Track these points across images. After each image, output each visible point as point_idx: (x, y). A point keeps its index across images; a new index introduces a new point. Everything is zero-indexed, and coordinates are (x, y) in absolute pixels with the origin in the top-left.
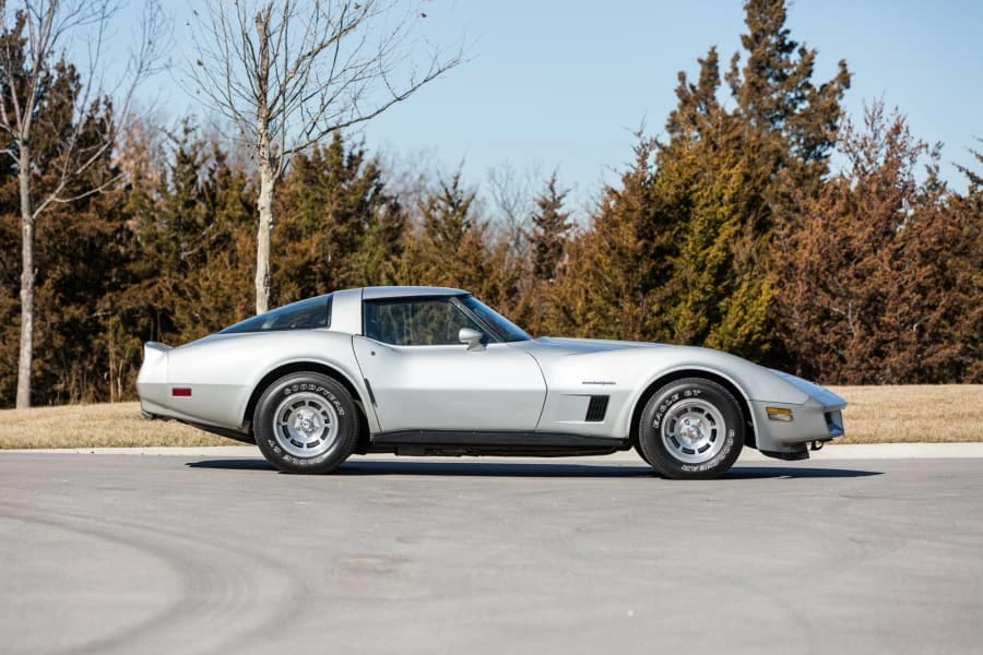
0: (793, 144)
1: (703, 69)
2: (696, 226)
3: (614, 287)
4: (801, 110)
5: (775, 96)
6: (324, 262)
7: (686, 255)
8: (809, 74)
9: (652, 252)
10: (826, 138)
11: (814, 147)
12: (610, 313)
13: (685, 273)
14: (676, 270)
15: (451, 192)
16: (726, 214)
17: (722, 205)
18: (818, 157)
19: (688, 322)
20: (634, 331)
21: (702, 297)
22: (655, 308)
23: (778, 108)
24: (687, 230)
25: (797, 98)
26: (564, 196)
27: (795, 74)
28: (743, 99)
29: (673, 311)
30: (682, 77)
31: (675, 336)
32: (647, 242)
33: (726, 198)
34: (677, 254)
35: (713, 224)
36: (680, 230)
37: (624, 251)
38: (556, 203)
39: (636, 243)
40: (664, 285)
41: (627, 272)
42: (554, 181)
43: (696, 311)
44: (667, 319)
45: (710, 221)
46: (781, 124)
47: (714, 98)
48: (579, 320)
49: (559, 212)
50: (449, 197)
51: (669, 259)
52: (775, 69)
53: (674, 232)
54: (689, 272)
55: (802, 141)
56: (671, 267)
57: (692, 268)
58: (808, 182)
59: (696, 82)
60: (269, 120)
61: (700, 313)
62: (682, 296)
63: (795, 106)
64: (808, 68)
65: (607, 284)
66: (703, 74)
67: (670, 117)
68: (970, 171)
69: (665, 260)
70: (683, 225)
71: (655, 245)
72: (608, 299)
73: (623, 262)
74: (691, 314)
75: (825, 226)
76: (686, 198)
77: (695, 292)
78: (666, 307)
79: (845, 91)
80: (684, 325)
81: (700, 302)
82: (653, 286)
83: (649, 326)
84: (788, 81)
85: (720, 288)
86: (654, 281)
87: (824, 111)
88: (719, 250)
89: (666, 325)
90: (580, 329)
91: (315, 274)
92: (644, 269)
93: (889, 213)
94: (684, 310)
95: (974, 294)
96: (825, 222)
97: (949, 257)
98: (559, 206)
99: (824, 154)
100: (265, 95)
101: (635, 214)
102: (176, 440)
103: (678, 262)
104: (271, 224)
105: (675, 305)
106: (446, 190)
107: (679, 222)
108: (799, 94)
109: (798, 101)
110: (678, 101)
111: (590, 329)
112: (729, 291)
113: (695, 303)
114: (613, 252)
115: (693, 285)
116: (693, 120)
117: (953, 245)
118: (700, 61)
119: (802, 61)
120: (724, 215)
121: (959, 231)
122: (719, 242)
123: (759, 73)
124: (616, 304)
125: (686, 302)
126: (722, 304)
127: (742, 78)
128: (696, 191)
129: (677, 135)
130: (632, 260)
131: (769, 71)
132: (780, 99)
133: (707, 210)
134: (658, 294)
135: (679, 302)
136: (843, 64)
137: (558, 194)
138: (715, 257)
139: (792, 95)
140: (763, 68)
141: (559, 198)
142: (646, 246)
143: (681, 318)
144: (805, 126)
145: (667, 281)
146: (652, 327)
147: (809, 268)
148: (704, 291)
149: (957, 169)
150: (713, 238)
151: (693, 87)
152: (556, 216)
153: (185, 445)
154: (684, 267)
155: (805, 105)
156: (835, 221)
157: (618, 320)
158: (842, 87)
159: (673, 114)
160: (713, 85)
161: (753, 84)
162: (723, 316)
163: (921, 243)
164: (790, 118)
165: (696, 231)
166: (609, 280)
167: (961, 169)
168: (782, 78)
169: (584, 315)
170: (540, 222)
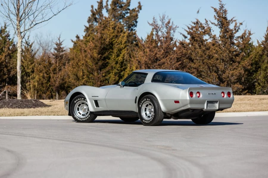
0: (125, 26)
1: (99, 4)
2: (115, 51)
3: (92, 69)
4: (127, 16)
5: (119, 12)
6: (6, 62)
7: (112, 59)
8: (129, 6)
9: (103, 58)
10: (134, 24)
11: (130, 27)
12: (90, 76)
13: (112, 64)
14: (109, 64)
15: (27, 41)
16: (123, 47)
17: (122, 45)
18: (132, 30)
19: (113, 79)
20: (98, 81)
21: (117, 71)
22: (104, 75)
23: (120, 16)
24: (112, 52)
25: (125, 13)
26: (62, 42)
27: (125, 6)
28: (110, 13)
29: (109, 76)
30: (92, 7)
31: (109, 83)
32: (101, 55)
33: (123, 42)
34: (109, 59)
35: (119, 50)
36: (110, 52)
37: (95, 58)
38: (60, 44)
39: (98, 56)
40: (106, 68)
41: (96, 64)
42: (60, 37)
43: (115, 75)
44: (107, 78)
45: (119, 49)
46: (121, 20)
47: (102, 13)
48: (81, 78)
49: (62, 46)
50: (26, 42)
51: (107, 60)
52: (119, 4)
53: (108, 52)
54: (113, 64)
55: (127, 25)
56: (107, 63)
57: (114, 63)
58: (130, 37)
59: (97, 8)
60: (20, 21)
61: (117, 76)
62: (111, 71)
63: (125, 15)
64: (129, 4)
65: (90, 68)
66: (98, 6)
67: (88, 19)
68: (184, 34)
69: (106, 61)
70: (111, 51)
71: (104, 56)
72: (89, 72)
73: (94, 61)
74: (114, 76)
75: (150, 51)
76: (112, 42)
77: (115, 70)
78: (107, 74)
79: (140, 11)
80: (112, 79)
81: (116, 73)
82: (103, 68)
83: (102, 80)
84: (123, 8)
85: (122, 69)
86: (103, 67)
87: (134, 17)
88: (121, 58)
89: (106, 79)
90: (81, 81)
91: (3, 65)
92: (100, 63)
93: (167, 47)
94: (112, 75)
95: (192, 70)
96: (150, 49)
97: (184, 59)
98: (61, 45)
99: (134, 29)
100: (19, 13)
101: (98, 47)
102: (3, 114)
103: (110, 61)
104: (21, 51)
105: (109, 74)
106: (26, 40)
107: (110, 50)
108: (126, 12)
109: (126, 14)
110: (91, 14)
111: (84, 81)
112: (124, 70)
113: (115, 73)
114: (91, 58)
115: (115, 68)
116: (95, 19)
117: (185, 56)
118: (98, 2)
119: (127, 2)
120: (122, 48)
121: (187, 52)
122: (121, 55)
123: (115, 5)
124: (92, 74)
125: (113, 73)
126: (122, 73)
127: (110, 7)
128: (114, 41)
129: (90, 23)
130: (97, 61)
131: (118, 5)
132: (121, 13)
133: (118, 46)
134: (104, 71)
135: (110, 73)
136: (139, 3)
137: (61, 41)
138: (121, 60)
139: (124, 12)
140: (115, 4)
141: (61, 42)
142: (101, 57)
143: (111, 78)
144: (128, 21)
145: (107, 67)
146: (103, 80)
147: (145, 63)
148: (118, 70)
149: (180, 34)
150: (119, 54)
151: (96, 10)
152: (60, 48)
153: (5, 116)
154: (112, 62)
155: (128, 15)
156: (153, 49)
157: (92, 78)
158: (139, 9)
159: (89, 17)
160: (101, 9)
161: (113, 9)
162: (123, 77)
163: (177, 55)
164: (124, 18)
165: (115, 52)
166: (90, 67)
167: (181, 34)
168: (121, 7)
169: (82, 77)
170: (56, 49)
